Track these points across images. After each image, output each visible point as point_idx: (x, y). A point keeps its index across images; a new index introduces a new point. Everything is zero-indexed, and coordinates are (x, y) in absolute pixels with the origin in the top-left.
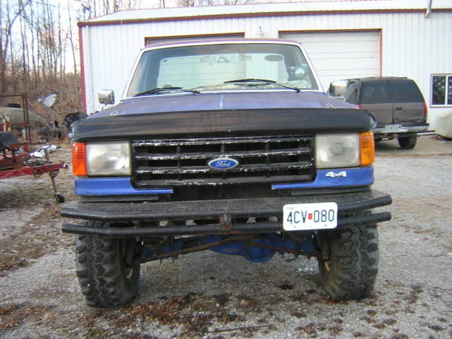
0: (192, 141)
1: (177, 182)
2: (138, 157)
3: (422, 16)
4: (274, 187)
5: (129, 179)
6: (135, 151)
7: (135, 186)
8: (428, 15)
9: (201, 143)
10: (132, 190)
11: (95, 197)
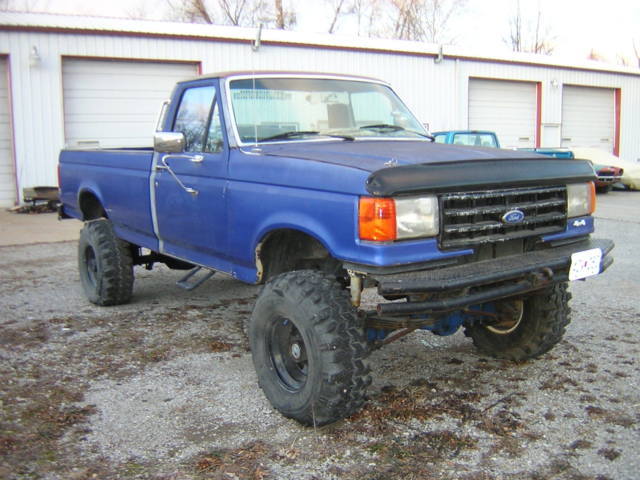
0: (489, 194)
1: (477, 240)
2: (447, 213)
3: (249, 48)
4: (544, 239)
5: (435, 241)
6: (445, 206)
7: (442, 250)
8: (257, 47)
9: (497, 195)
10: (438, 254)
11: (402, 266)
